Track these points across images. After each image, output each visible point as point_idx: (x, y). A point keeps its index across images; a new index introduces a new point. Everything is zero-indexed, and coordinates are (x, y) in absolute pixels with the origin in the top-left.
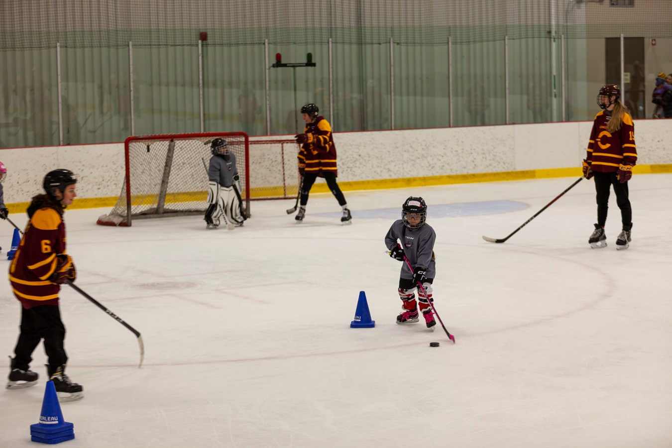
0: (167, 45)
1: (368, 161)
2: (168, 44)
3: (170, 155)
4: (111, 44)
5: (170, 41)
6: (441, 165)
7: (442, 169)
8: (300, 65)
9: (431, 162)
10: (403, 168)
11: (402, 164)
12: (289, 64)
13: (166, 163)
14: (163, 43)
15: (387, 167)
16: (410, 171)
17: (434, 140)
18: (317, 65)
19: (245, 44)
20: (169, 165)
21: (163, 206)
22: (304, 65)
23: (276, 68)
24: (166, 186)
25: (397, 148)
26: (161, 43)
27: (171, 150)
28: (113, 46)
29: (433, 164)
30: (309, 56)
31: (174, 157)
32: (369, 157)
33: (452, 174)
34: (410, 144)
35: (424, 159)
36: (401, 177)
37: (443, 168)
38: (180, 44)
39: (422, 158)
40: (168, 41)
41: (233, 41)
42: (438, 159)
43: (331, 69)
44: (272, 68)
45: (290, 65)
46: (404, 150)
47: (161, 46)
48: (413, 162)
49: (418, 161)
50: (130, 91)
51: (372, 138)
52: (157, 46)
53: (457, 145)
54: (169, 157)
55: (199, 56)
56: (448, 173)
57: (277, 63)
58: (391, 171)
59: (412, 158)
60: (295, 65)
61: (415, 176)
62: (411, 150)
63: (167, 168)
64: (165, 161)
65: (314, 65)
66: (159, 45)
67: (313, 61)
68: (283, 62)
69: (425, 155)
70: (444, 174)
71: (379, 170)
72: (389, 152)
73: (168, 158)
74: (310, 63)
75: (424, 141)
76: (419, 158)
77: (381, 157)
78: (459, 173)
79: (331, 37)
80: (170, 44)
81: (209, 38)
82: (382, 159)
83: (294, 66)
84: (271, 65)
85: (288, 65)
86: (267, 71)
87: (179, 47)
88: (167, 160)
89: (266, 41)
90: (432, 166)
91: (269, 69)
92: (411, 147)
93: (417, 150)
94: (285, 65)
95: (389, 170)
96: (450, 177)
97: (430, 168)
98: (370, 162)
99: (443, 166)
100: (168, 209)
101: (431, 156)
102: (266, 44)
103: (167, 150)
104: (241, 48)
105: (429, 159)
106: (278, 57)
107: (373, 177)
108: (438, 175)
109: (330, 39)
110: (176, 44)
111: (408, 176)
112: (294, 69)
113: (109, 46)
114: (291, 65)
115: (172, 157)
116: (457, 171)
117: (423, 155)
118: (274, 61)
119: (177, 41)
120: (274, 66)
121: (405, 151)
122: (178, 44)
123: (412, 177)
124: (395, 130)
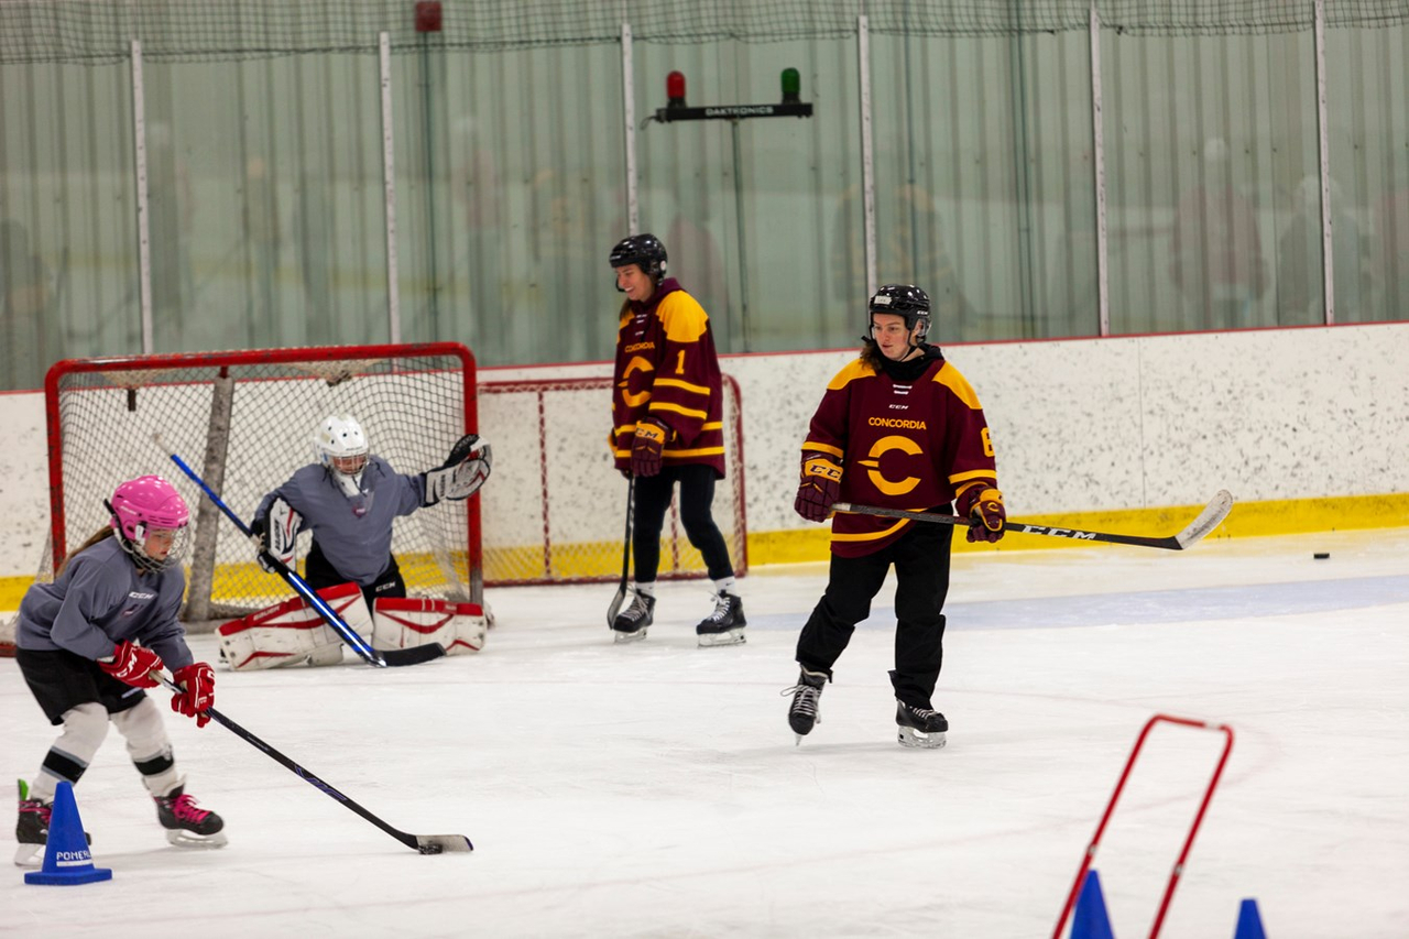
0: (268, 50)
1: (1010, 447)
2: (273, 46)
3: (222, 424)
4: (67, 49)
5: (279, 37)
6: (1293, 461)
7: (1293, 475)
8: (755, 113)
9: (1250, 452)
10: (1145, 474)
11: (1141, 458)
12: (714, 108)
13: (210, 450)
14: (254, 45)
15: (1081, 469)
16: (1170, 483)
17: (1261, 373)
18: (819, 110)
19: (555, 42)
20: (220, 457)
21: (209, 595)
22: (770, 110)
23: (666, 125)
24: (213, 528)
25: (1121, 400)
26: (246, 45)
27: (221, 407)
28: (74, 56)
29: (1257, 458)
30: (790, 80)
31: (237, 430)
32: (1013, 434)
33: (1332, 494)
34: (1170, 387)
35: (1224, 439)
36: (1134, 505)
37: (1297, 471)
38: (316, 45)
39: (1216, 435)
40: (272, 37)
41: (510, 33)
42: (1277, 439)
43: (867, 125)
44: (654, 126)
45: (717, 112)
46: (1146, 408)
47: (247, 55)
48: (1180, 452)
49: (1199, 447)
50: (138, 210)
51: (1025, 368)
52: (230, 56)
53: (1352, 388)
54: (219, 429)
55: (380, 86)
56: (1318, 489)
57: (671, 104)
58: (1097, 483)
59: (1175, 436)
60: (735, 111)
61: (1190, 502)
62: (1171, 406)
63: (215, 466)
64: (205, 444)
65: (806, 110)
66: (240, 51)
67: (804, 98)
68: (691, 101)
69: (1228, 426)
70: (1302, 495)
71: (1050, 480)
72: (1089, 415)
73: (215, 434)
74: (792, 105)
75: (1224, 374)
76: (1205, 437)
77: (1060, 432)
78: (1358, 490)
79: (867, 13)
80: (281, 46)
81: (445, 24)
82: (1064, 442)
83: (732, 116)
84: (653, 113)
85: (708, 113)
86: (631, 135)
87: (311, 56)
88: (210, 439)
89: (626, 29)
90: (1253, 464)
91: (643, 127)
92: (1172, 395)
93: (1196, 409)
94: (699, 114)
95: (1090, 480)
96: (1324, 504)
97: (1245, 473)
98: (1016, 451)
99: (1298, 465)
100: (223, 607)
101: (1250, 430)
102: (627, 41)
103: (208, 406)
104: (539, 54)
105: (1246, 440)
106: (675, 84)
107: (1029, 507)
108: (1279, 495)
109: (863, 20)
110: (299, 46)
111: (1163, 502)
112: (734, 125)
113: (59, 58)
114: (723, 112)
115: (229, 428)
116: (1351, 482)
117: (1219, 426)
118: (659, 99)
119: (305, 37)
120: (658, 118)
121: (1151, 412)
122: (307, 46)
123: (1177, 504)
124: (1111, 336)
